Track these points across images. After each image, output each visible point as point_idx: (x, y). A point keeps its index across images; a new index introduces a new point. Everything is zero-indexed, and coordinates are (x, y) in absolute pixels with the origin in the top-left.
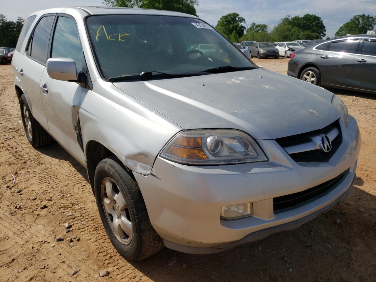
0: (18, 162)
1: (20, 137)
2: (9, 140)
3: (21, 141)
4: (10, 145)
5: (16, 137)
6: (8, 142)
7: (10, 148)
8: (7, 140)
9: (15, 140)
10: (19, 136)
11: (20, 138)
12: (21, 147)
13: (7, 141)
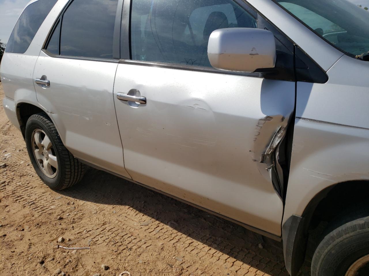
0: (48, 218)
1: (22, 178)
2: (8, 184)
3: (28, 184)
4: (15, 192)
5: (17, 179)
6: (9, 188)
7: (19, 197)
8: (5, 186)
9: (18, 184)
10: (21, 176)
11: (24, 180)
12: (35, 193)
13: (7, 187)
